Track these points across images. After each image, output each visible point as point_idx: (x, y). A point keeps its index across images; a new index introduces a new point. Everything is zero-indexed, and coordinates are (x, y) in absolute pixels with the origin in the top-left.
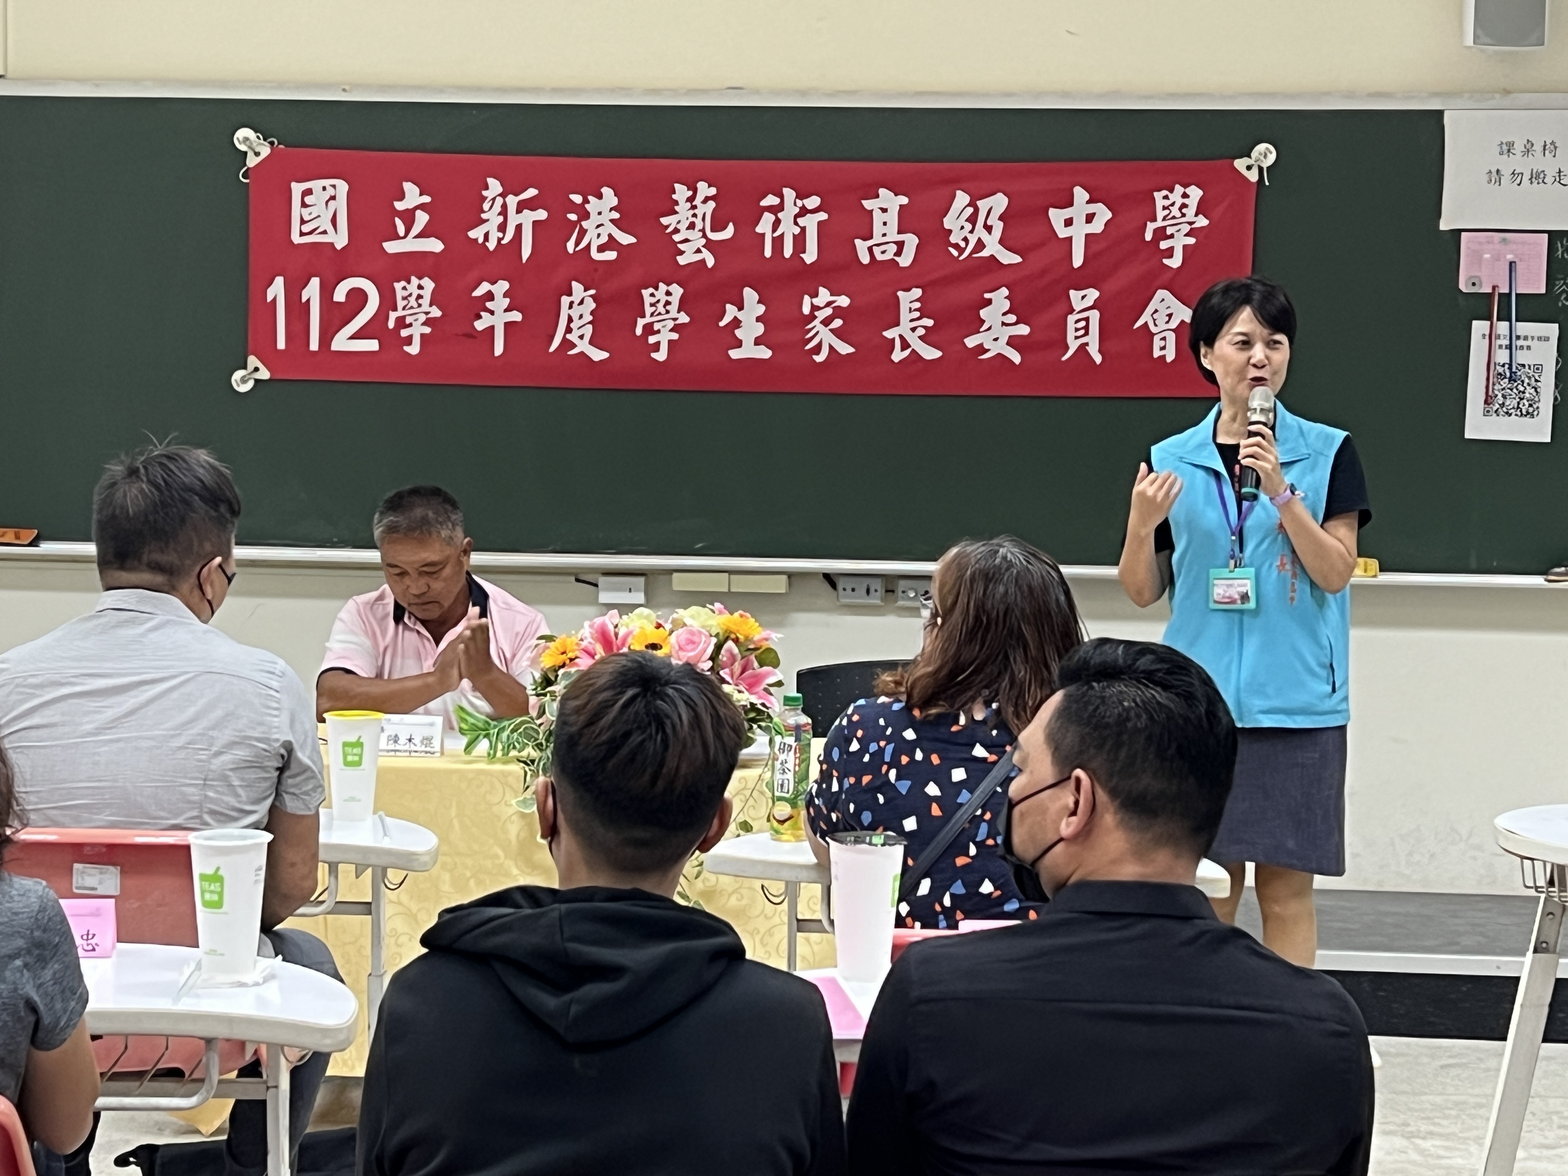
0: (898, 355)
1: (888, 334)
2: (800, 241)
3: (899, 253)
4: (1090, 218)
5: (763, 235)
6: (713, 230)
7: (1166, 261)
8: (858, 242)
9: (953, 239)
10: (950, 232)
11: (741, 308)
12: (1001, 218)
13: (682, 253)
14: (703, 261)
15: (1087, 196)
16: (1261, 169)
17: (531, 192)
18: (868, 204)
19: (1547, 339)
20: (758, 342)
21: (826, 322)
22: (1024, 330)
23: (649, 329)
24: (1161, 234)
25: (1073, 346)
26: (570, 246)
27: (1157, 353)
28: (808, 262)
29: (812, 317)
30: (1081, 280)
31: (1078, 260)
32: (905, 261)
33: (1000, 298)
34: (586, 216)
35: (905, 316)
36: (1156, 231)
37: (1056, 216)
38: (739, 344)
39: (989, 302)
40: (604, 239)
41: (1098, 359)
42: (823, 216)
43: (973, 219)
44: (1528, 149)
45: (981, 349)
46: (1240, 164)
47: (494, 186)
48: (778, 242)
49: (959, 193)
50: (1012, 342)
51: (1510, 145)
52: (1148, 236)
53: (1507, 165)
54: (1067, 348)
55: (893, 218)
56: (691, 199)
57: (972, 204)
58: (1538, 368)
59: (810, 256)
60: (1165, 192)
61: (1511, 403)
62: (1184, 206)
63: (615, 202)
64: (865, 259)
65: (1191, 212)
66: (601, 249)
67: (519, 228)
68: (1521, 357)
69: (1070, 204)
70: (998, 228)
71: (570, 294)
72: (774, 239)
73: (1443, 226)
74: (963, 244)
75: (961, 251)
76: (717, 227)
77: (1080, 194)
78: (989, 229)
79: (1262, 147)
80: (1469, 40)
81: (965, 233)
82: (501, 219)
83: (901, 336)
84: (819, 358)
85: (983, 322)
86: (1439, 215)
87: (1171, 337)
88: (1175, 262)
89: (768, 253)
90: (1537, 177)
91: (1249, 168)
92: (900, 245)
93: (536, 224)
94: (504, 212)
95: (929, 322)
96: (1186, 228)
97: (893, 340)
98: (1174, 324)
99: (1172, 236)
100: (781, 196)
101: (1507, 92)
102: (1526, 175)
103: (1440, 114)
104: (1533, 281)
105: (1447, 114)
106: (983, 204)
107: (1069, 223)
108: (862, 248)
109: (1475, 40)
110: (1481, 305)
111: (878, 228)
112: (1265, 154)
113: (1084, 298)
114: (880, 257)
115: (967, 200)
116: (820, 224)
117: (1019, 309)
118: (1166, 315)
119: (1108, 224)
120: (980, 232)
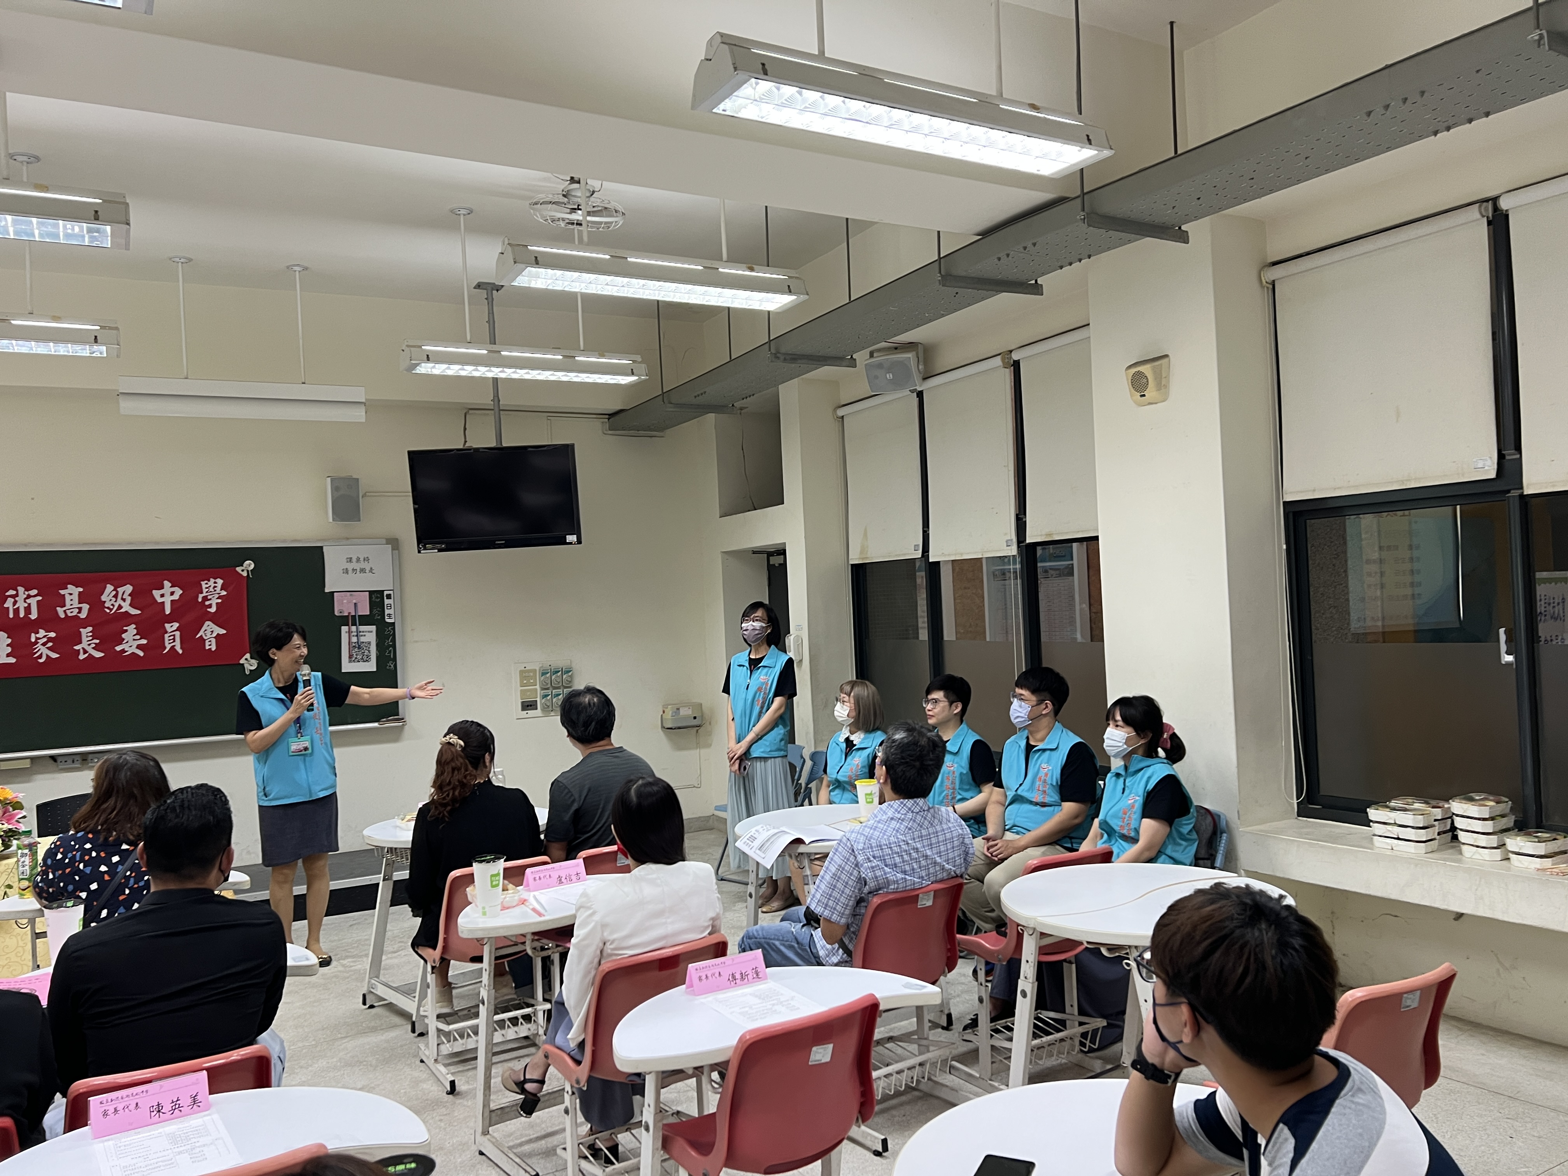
0: (82, 657)
1: (76, 648)
2: (28, 610)
3: (79, 612)
4: (172, 593)
5: (8, 608)
7: (209, 610)
8: (58, 609)
9: (106, 605)
10: (105, 602)
12: (130, 595)
15: (170, 585)
16: (248, 571)
18: (62, 592)
19: (371, 632)
20: (8, 655)
21: (44, 644)
22: (144, 642)
24: (205, 599)
25: (168, 647)
27: (207, 647)
28: (33, 618)
29: (36, 643)
30: (170, 619)
31: (168, 611)
32: (83, 615)
33: (132, 629)
35: (85, 639)
36: (203, 597)
37: (156, 593)
39: (126, 631)
41: (180, 652)
42: (40, 598)
43: (116, 596)
44: (358, 560)
45: (123, 651)
46: (239, 569)
48: (16, 611)
49: (108, 585)
50: (139, 647)
51: (351, 558)
52: (200, 600)
53: (350, 566)
54: (165, 648)
55: (76, 597)
57: (115, 589)
58: (369, 643)
59: (34, 616)
60: (206, 582)
61: (359, 657)
62: (215, 587)
64: (62, 616)
65: (218, 589)
68: (362, 639)
69: (163, 588)
70: (129, 599)
72: (14, 610)
73: (327, 591)
74: (112, 607)
75: (111, 610)
77: (167, 584)
79: (247, 562)
80: (331, 520)
81: (112, 602)
83: (83, 648)
84: (41, 661)
85: (124, 639)
86: (324, 587)
87: (214, 640)
88: (213, 610)
89: (11, 616)
90: (363, 570)
91: (243, 571)
92: (80, 609)
95: (98, 641)
96: (217, 596)
97: (79, 650)
98: (214, 635)
99: (210, 599)
100: (17, 591)
101: (348, 539)
102: (358, 570)
103: (321, 548)
104: (365, 610)
105: (324, 548)
106: (121, 590)
107: (162, 596)
108: (60, 611)
109: (334, 520)
110: (344, 620)
111: (68, 602)
112: (249, 565)
113: (171, 627)
114: (70, 615)
115: (112, 588)
116: (38, 601)
117: (141, 633)
118: (210, 632)
119: (180, 595)
120: (120, 601)
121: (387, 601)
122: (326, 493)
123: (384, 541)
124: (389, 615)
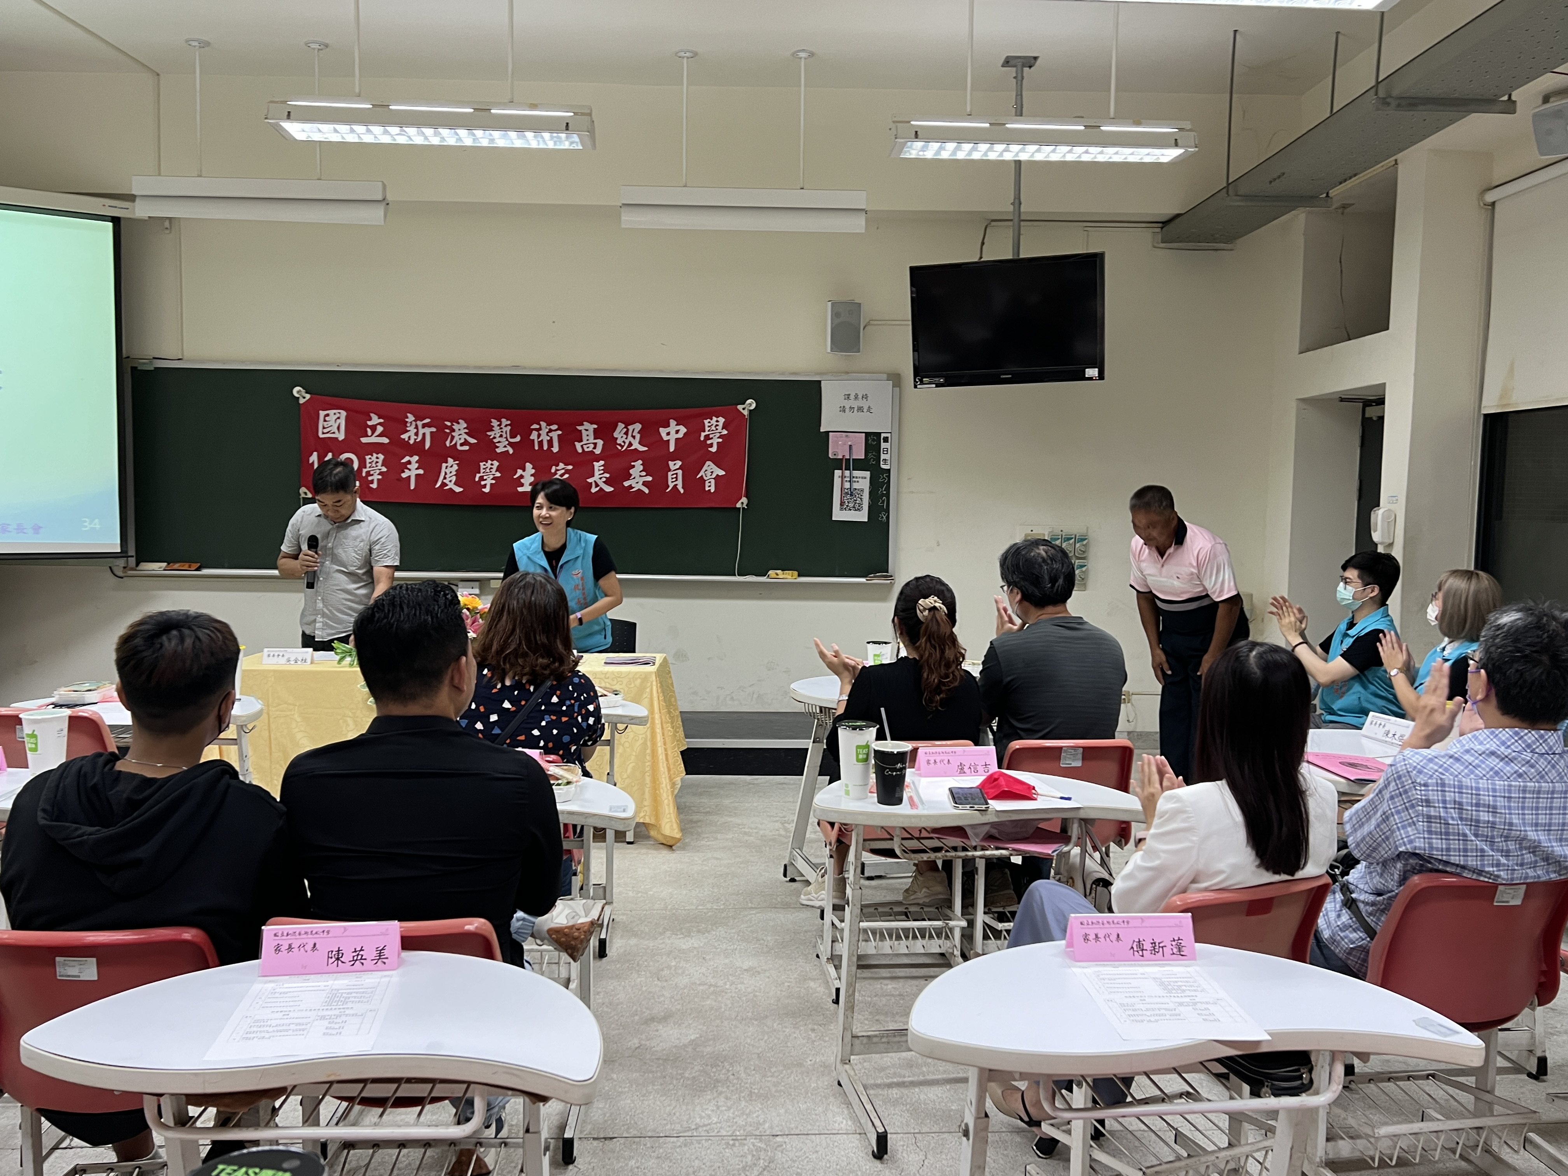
0: (594, 490)
1: (589, 480)
2: (550, 443)
4: (677, 432)
6: (511, 437)
7: (710, 449)
8: (576, 443)
9: (618, 442)
10: (617, 438)
11: (524, 470)
13: (498, 447)
14: (507, 451)
15: (676, 423)
16: (749, 411)
17: (427, 421)
18: (579, 428)
19: (865, 478)
22: (649, 479)
23: (482, 479)
24: (707, 437)
25: (671, 485)
26: (448, 443)
27: (707, 489)
28: (555, 451)
30: (674, 457)
31: (672, 449)
32: (598, 451)
33: (638, 465)
34: (454, 431)
35: (597, 473)
36: (705, 436)
37: (663, 431)
38: (522, 485)
39: (634, 466)
40: (462, 441)
41: (682, 491)
42: (559, 432)
43: (626, 433)
44: (856, 397)
45: (631, 487)
46: (740, 407)
47: (411, 418)
49: (620, 423)
50: (645, 484)
52: (702, 439)
53: (847, 404)
54: (668, 487)
55: (591, 433)
56: (500, 424)
57: (626, 427)
58: (862, 490)
59: (555, 449)
60: (709, 420)
61: (851, 505)
62: (717, 425)
63: (465, 425)
64: (580, 450)
65: (720, 428)
66: (462, 445)
67: (424, 435)
68: (855, 485)
69: (669, 426)
70: (638, 436)
71: (447, 462)
72: (538, 442)
73: (822, 430)
74: (622, 444)
75: (622, 447)
76: (513, 437)
77: (673, 423)
78: (634, 437)
79: (749, 401)
80: (829, 351)
81: (623, 439)
82: (415, 430)
83: (595, 482)
85: (631, 475)
86: (820, 426)
87: (713, 481)
88: (714, 449)
89: (536, 448)
90: (860, 409)
91: (744, 409)
92: (595, 444)
93: (431, 433)
95: (608, 475)
97: (592, 483)
99: (712, 438)
100: (540, 424)
101: (847, 373)
102: (856, 409)
103: (820, 382)
104: (860, 453)
105: (822, 383)
106: (631, 427)
107: (668, 434)
108: (578, 446)
109: (832, 350)
110: (838, 464)
111: (584, 437)
112: (751, 404)
113: (675, 465)
114: (586, 450)
115: (623, 426)
116: (559, 435)
117: (647, 469)
118: (711, 472)
119: (685, 434)
120: (630, 438)
121: (883, 445)
123: (885, 376)
124: (885, 461)
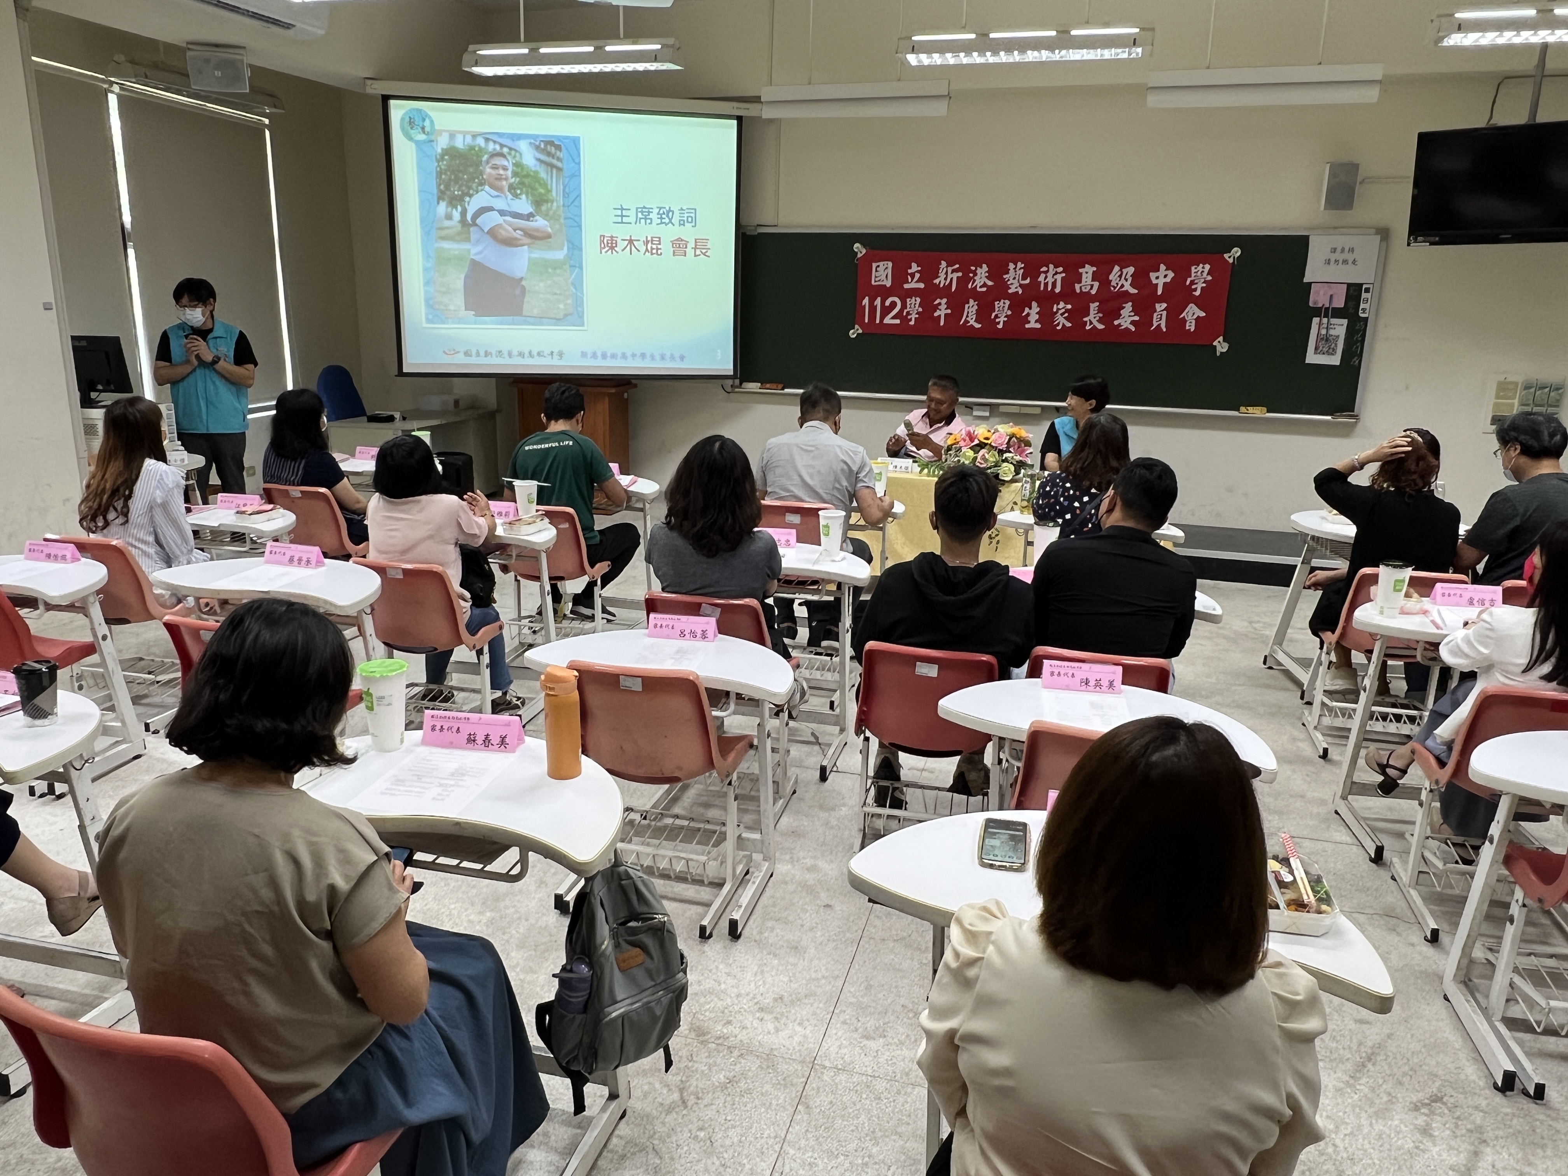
0: (1088, 327)
1: (1085, 319)
3: (1091, 288)
4: (1165, 276)
5: (1040, 282)
6: (1023, 279)
7: (1194, 293)
8: (1076, 285)
9: (1112, 284)
10: (1111, 281)
11: (1030, 308)
12: (1131, 276)
13: (1010, 288)
14: (1017, 292)
15: (1165, 268)
16: (1234, 258)
17: (957, 266)
20: (1036, 321)
21: (1062, 314)
22: (1137, 318)
23: (996, 317)
24: (1192, 283)
25: (1155, 324)
26: (970, 286)
28: (1057, 292)
29: (1057, 312)
30: (1160, 300)
31: (1160, 292)
32: (1093, 292)
33: (1129, 306)
34: (976, 275)
35: (1092, 312)
36: (1191, 281)
37: (1153, 275)
38: (1029, 322)
39: (1124, 308)
40: (982, 283)
41: (1164, 330)
43: (1120, 276)
44: (1343, 250)
45: (1119, 325)
46: (1226, 256)
47: (944, 264)
48: (1046, 284)
49: (1116, 266)
50: (1132, 323)
51: (1336, 248)
52: (1188, 283)
54: (1153, 325)
56: (1015, 269)
57: (1121, 270)
59: (1058, 290)
60: (1196, 267)
62: (1203, 271)
63: (987, 269)
64: (1078, 291)
65: (1205, 274)
66: (981, 287)
67: (952, 279)
68: (1332, 332)
69: (1158, 271)
70: (1130, 280)
71: (969, 304)
74: (1116, 286)
75: (1115, 288)
76: (1024, 278)
77: (1162, 267)
79: (1235, 249)
80: (1322, 208)
81: (1117, 281)
82: (945, 276)
84: (1058, 328)
85: (1121, 315)
87: (1194, 322)
88: (1197, 293)
89: (1042, 288)
90: (1345, 262)
91: (1230, 257)
92: (1092, 286)
93: (958, 278)
94: (946, 273)
95: (1101, 315)
96: (1203, 280)
98: (1195, 317)
99: (1197, 283)
100: (1048, 267)
101: (1335, 228)
102: (1341, 262)
103: (1308, 237)
104: (1339, 302)
105: (1311, 237)
106: (1125, 271)
107: (1157, 278)
109: (1325, 207)
110: (1317, 312)
111: (1084, 279)
112: (1237, 252)
113: (1161, 307)
114: (1084, 290)
115: (1119, 268)
116: (1062, 277)
117: (1135, 311)
119: (1172, 279)
120: (1123, 281)
121: (1364, 295)
122: (1322, 181)
123: (1373, 231)
124: (1364, 310)
